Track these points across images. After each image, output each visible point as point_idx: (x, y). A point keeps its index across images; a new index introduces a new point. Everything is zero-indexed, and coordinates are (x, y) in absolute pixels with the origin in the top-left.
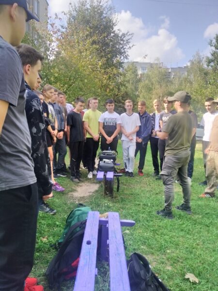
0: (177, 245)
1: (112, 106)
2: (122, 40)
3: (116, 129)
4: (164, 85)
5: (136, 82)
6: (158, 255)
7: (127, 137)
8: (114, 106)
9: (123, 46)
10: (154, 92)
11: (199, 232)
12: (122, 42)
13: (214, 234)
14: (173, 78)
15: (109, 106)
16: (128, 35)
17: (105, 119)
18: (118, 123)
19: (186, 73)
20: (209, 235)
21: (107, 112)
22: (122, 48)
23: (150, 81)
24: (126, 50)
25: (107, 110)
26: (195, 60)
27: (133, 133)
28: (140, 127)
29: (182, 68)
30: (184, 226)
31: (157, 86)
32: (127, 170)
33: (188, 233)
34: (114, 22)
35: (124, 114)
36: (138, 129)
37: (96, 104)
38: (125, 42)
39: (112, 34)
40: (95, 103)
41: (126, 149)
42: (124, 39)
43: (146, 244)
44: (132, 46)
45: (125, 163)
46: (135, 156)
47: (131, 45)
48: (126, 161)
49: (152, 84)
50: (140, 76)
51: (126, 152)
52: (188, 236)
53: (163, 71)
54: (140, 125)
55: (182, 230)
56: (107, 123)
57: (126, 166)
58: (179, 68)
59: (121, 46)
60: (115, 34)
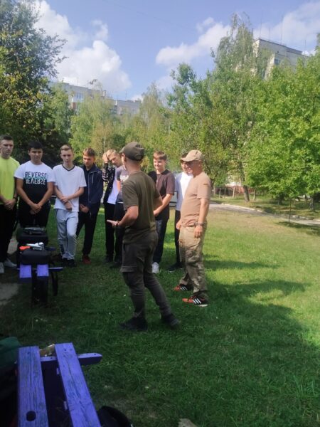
0: (157, 373)
1: (39, 152)
2: (47, 47)
3: (46, 190)
4: (108, 124)
5: (67, 115)
6: (133, 397)
7: (64, 203)
8: (41, 154)
9: (48, 56)
10: (94, 133)
11: (183, 348)
12: (46, 50)
13: (202, 347)
14: (121, 115)
15: (35, 152)
16: (56, 40)
17: (27, 174)
18: (49, 180)
19: (138, 111)
20: (197, 349)
21: (29, 162)
22: (46, 59)
23: (88, 115)
24: (52, 63)
25: (30, 159)
26: (150, 94)
27: (75, 198)
28: (85, 188)
29: (132, 102)
30: (162, 340)
31: (100, 125)
32: (64, 256)
33: (168, 351)
34: (33, 14)
35: (59, 167)
36: (81, 191)
37: (9, 147)
38: (51, 51)
39: (29, 35)
40: (6, 145)
41: (61, 224)
42: (50, 45)
43: (112, 381)
44: (63, 59)
45: (62, 245)
46: (77, 233)
47: (60, 56)
48: (62, 243)
49: (92, 120)
50: (72, 106)
51: (63, 228)
52: (170, 356)
53: (107, 103)
54: (86, 185)
55: (160, 348)
56: (30, 180)
57: (63, 251)
58: (129, 101)
59: (45, 56)
60: (35, 35)
